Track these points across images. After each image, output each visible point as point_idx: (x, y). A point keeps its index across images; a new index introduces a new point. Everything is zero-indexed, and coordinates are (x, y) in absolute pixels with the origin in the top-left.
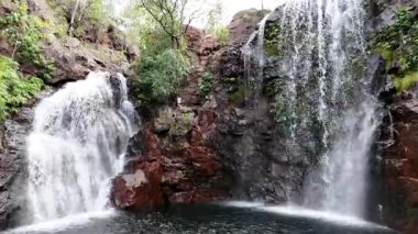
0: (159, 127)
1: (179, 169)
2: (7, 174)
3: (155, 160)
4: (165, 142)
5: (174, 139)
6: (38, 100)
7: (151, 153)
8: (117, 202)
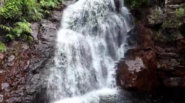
0: (152, 22)
1: (173, 57)
2: (39, 60)
3: (150, 49)
4: (159, 34)
5: (168, 31)
6: (65, 6)
7: (146, 43)
8: (122, 83)
